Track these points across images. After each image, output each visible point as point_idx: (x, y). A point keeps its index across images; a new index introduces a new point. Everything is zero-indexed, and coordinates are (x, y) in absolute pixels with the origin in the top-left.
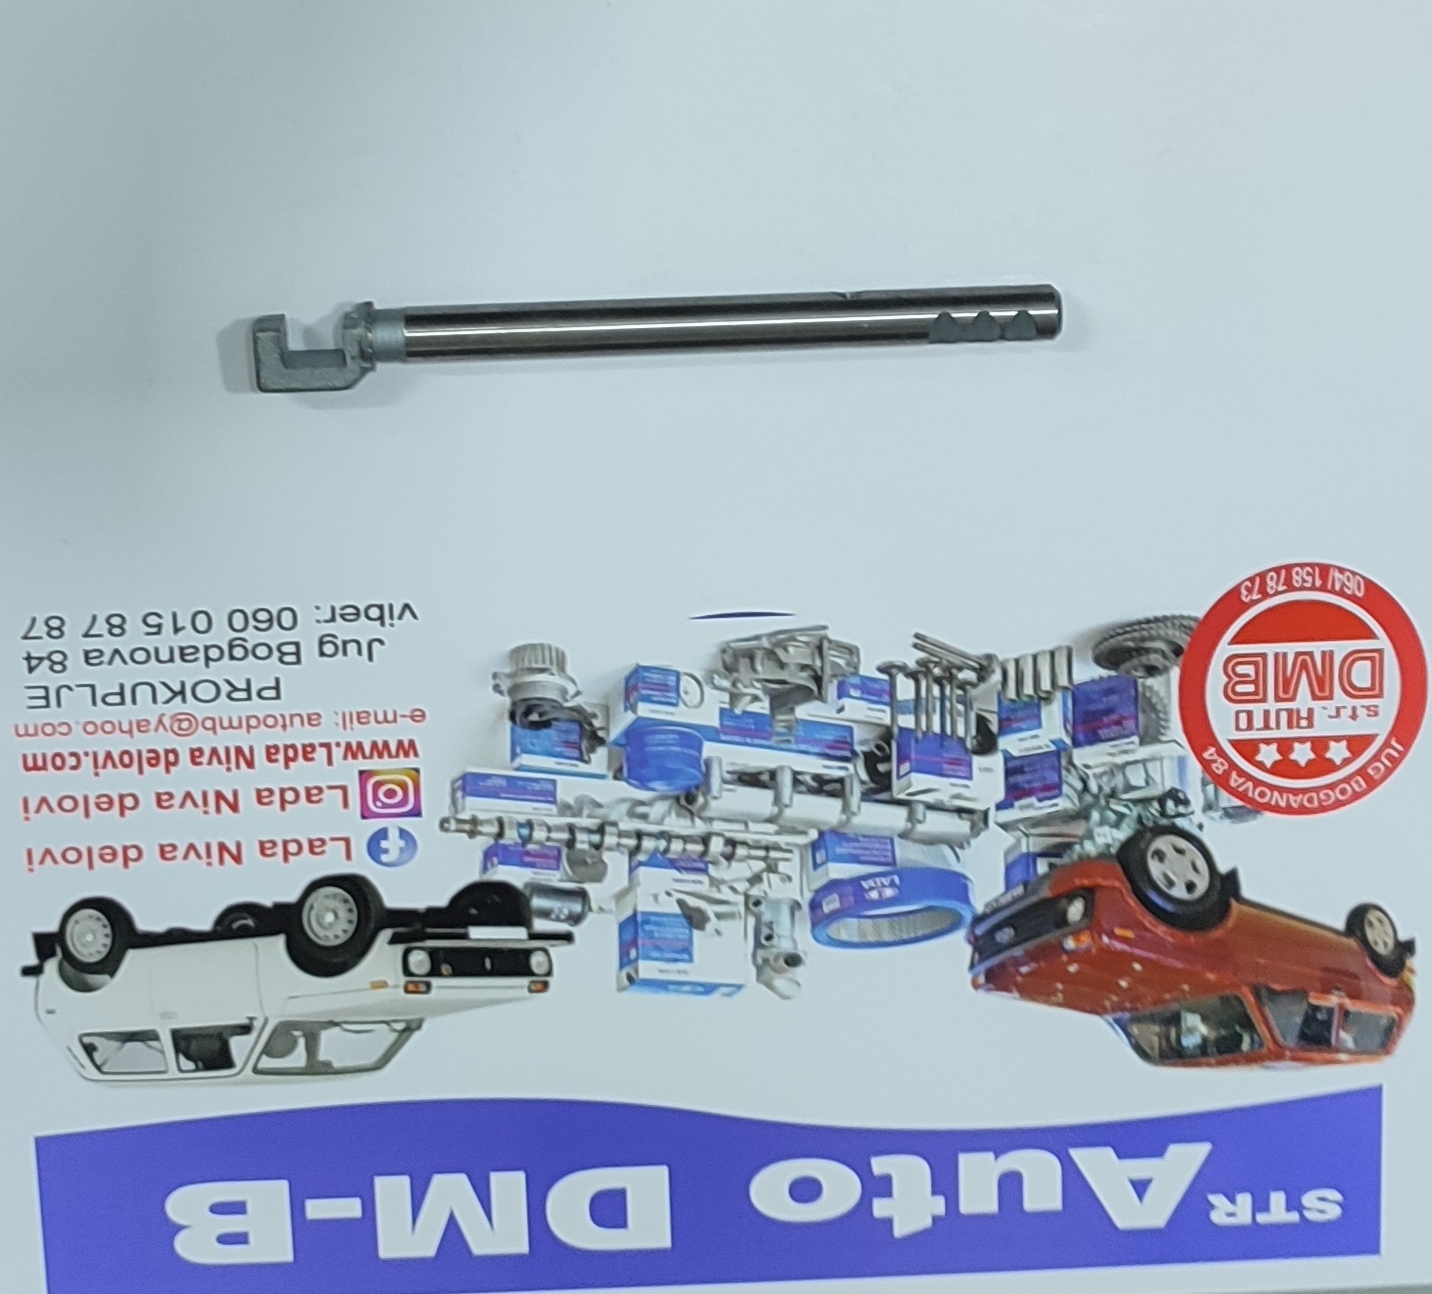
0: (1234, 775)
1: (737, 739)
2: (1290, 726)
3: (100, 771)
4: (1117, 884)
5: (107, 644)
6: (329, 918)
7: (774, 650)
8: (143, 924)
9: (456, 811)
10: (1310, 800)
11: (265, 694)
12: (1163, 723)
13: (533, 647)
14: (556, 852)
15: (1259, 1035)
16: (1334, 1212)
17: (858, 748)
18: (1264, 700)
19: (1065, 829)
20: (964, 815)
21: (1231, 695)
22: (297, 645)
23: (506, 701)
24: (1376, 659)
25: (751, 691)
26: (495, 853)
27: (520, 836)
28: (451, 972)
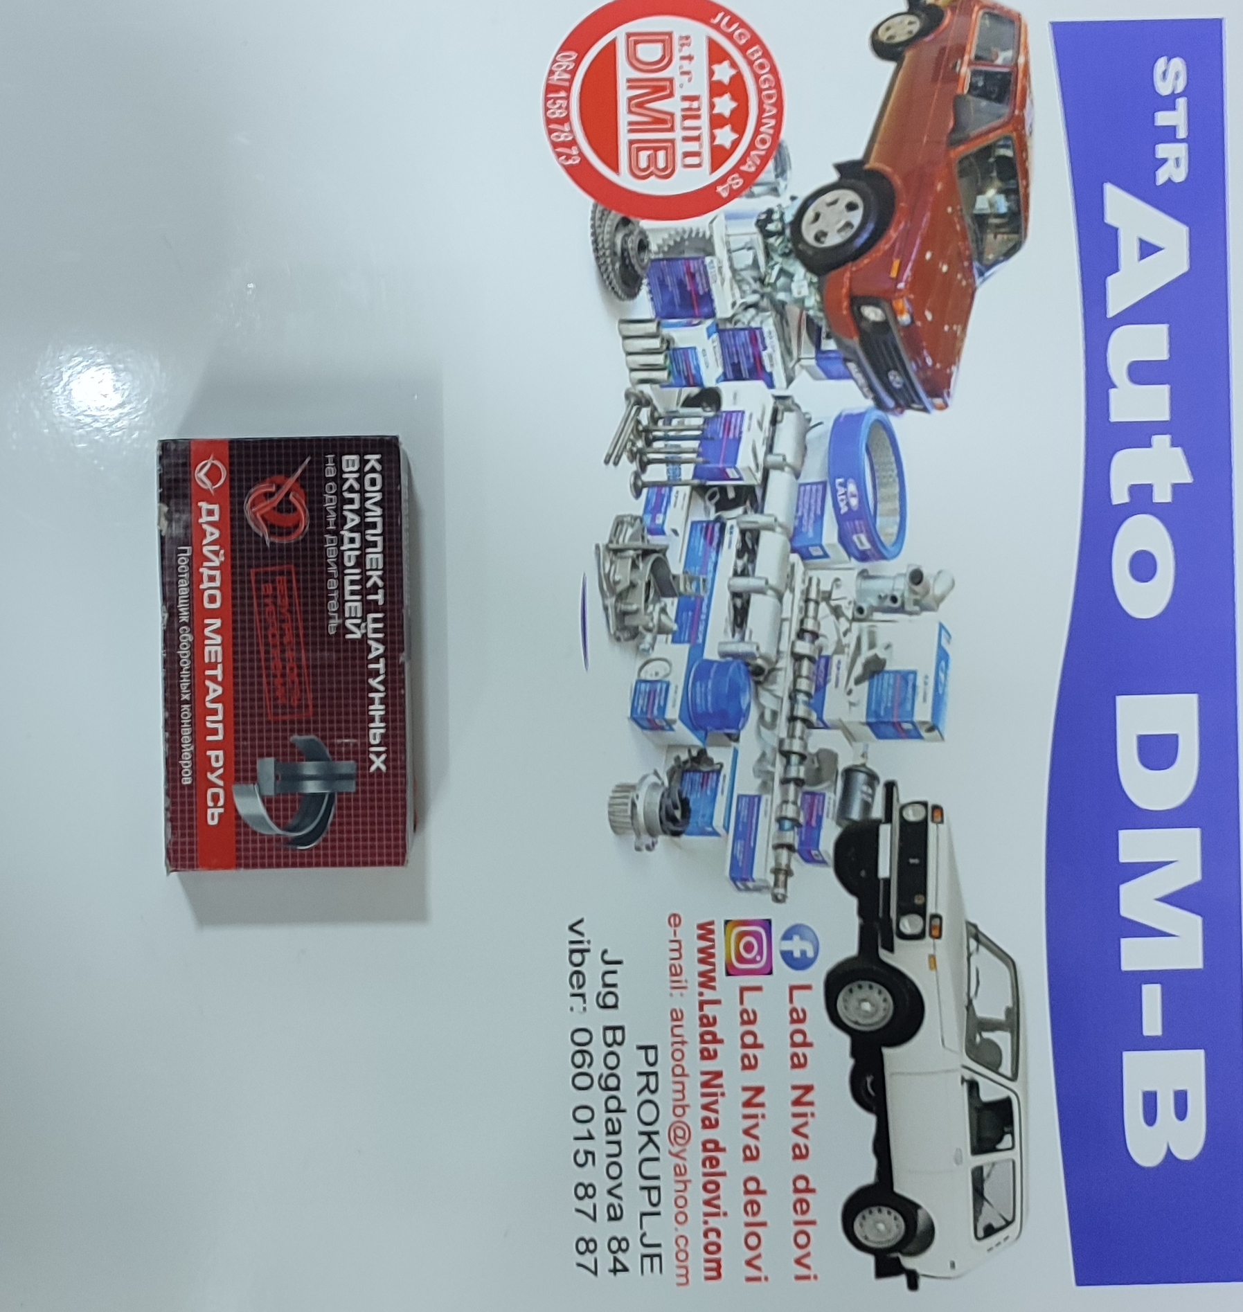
0: (744, 168)
1: (701, 628)
2: (698, 117)
3: (723, 1209)
4: (848, 274)
5: (603, 1200)
6: (867, 1006)
7: (617, 593)
8: (868, 1176)
9: (767, 887)
10: (770, 97)
11: (652, 1059)
12: (693, 235)
13: (610, 813)
14: (808, 797)
15: (999, 140)
16: (1178, 64)
17: (713, 516)
18: (672, 141)
19: (793, 323)
20: (779, 418)
21: (668, 172)
22: (606, 1028)
23: (662, 839)
24: (636, 39)
25: (656, 615)
26: (808, 854)
27: (792, 828)
28: (922, 897)
